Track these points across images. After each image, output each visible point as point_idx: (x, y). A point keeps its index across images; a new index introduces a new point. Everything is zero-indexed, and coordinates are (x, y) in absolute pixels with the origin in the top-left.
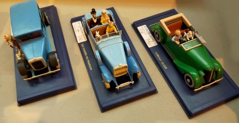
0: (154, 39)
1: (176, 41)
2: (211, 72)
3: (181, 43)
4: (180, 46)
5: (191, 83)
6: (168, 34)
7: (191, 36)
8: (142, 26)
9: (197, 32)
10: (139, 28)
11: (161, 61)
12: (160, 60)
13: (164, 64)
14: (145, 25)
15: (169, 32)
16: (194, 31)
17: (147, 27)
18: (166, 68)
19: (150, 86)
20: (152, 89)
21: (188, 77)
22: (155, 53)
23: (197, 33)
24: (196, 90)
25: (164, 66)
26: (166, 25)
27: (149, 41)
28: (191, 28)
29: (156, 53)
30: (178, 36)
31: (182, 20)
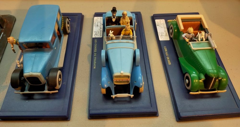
0: (168, 34)
1: (186, 38)
2: (212, 78)
3: (190, 41)
4: (188, 44)
5: (188, 85)
6: (181, 29)
7: (204, 37)
8: (160, 20)
9: (211, 35)
10: (157, 21)
11: (167, 56)
12: (167, 54)
13: (168, 60)
14: (164, 20)
15: (182, 28)
16: (208, 32)
17: (165, 22)
18: (170, 63)
19: (151, 107)
20: (152, 110)
21: (187, 78)
22: (164, 47)
23: (211, 37)
24: (191, 93)
25: (169, 61)
26: (182, 22)
27: (162, 34)
28: (205, 29)
29: (165, 48)
30: (190, 34)
31: (201, 22)
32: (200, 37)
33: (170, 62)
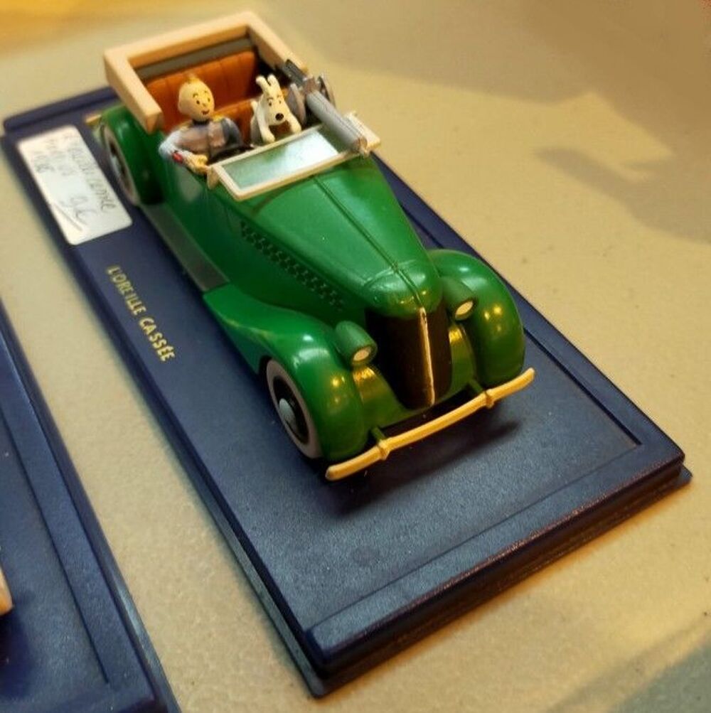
0: (111, 194)
2: (415, 321)
3: (212, 160)
4: (211, 182)
5: (301, 426)
7: (283, 108)
8: (50, 137)
9: (323, 86)
10: (30, 149)
11: (141, 315)
12: (136, 307)
13: (153, 334)
14: (71, 132)
16: (299, 75)
17: (79, 139)
18: (165, 352)
21: (283, 390)
22: (110, 272)
23: (327, 96)
25: (157, 342)
26: (146, 81)
27: (80, 206)
28: (284, 69)
29: (115, 273)
30: (205, 123)
31: (255, 49)
32: (267, 119)
33: (163, 346)
